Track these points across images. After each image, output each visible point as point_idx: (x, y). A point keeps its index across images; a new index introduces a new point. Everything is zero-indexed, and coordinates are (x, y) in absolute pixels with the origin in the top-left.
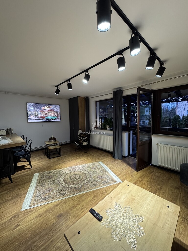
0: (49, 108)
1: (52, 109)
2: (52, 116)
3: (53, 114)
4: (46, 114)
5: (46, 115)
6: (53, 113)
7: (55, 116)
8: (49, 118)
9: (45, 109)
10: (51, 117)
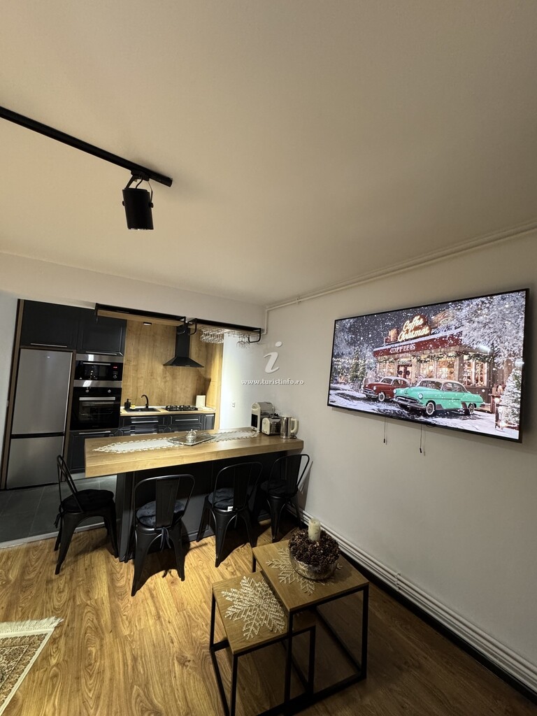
0: (426, 330)
1: (448, 333)
2: (437, 385)
3: (445, 370)
4: (402, 369)
5: (400, 378)
6: (451, 366)
7: (461, 390)
8: (414, 401)
9: (403, 336)
10: (430, 392)
